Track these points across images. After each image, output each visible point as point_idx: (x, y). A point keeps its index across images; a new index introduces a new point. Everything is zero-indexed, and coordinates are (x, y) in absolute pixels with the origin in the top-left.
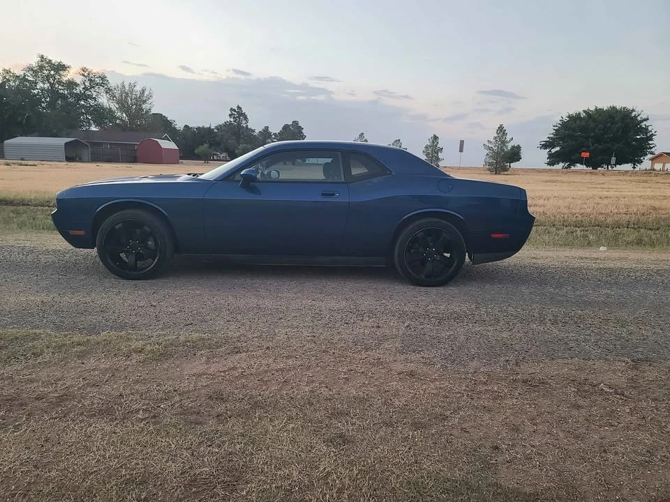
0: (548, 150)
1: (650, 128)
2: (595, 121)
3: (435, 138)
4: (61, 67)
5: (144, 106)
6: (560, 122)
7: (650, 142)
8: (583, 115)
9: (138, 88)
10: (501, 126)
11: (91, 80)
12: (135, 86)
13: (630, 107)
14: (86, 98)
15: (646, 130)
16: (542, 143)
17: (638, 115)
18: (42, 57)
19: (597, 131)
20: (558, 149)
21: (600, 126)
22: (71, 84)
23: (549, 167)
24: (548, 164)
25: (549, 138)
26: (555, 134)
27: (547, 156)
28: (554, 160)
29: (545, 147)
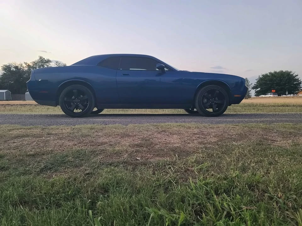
0: (255, 90)
1: (299, 79)
2: (275, 77)
4: (49, 61)
6: (258, 78)
7: (301, 85)
8: (268, 74)
13: (289, 71)
15: (298, 80)
16: (252, 87)
17: (294, 74)
18: (41, 57)
19: (277, 81)
20: (259, 89)
21: (278, 79)
23: (256, 97)
24: (255, 95)
25: (255, 85)
26: (257, 83)
27: (255, 92)
28: (258, 94)
29: (253, 88)
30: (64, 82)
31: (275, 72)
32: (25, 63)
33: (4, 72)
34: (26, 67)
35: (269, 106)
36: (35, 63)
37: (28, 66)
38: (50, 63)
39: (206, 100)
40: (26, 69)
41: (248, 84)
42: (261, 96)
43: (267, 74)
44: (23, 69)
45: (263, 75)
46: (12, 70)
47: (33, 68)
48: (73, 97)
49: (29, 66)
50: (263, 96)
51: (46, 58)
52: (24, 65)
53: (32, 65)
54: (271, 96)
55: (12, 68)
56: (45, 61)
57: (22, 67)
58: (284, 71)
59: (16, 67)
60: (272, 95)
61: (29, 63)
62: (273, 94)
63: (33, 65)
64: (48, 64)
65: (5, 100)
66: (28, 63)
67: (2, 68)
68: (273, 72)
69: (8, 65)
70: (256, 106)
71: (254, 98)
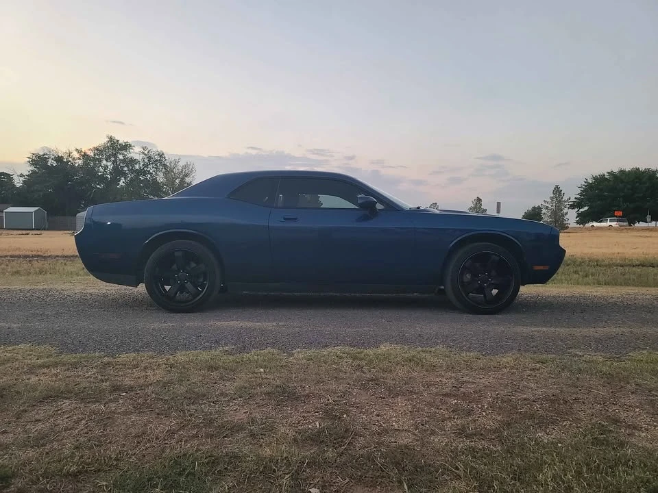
0: (576, 210)
2: (622, 182)
3: (479, 200)
4: (127, 146)
5: (187, 179)
6: (584, 184)
8: (607, 176)
9: (181, 164)
10: (557, 186)
11: (149, 158)
12: (179, 162)
13: (654, 168)
14: (145, 173)
16: (570, 203)
18: (111, 138)
19: (626, 190)
20: (586, 208)
21: (629, 186)
22: (133, 161)
23: (578, 225)
24: (577, 222)
25: (575, 198)
26: (581, 194)
27: (576, 215)
28: (583, 219)
29: (573, 207)
30: (154, 236)
31: (622, 172)
32: (77, 150)
33: (32, 168)
34: (79, 159)
35: (609, 266)
36: (98, 150)
37: (83, 156)
38: (131, 150)
39: (468, 276)
40: (79, 162)
41: (562, 198)
42: (591, 224)
43: (604, 175)
44: (72, 162)
45: (594, 178)
46: (49, 164)
47: (94, 159)
48: (175, 267)
49: (85, 156)
50: (595, 224)
51: (122, 139)
52: (76, 155)
53: (92, 155)
54: (613, 224)
55: (50, 160)
56: (119, 146)
57: (70, 159)
58: (642, 168)
59: (59, 159)
60: (615, 223)
61: (87, 151)
62: (618, 221)
63: (95, 155)
64: (125, 153)
65: (33, 229)
66: (83, 150)
67: (28, 159)
68: (616, 170)
69: (41, 153)
70: (580, 264)
71: (575, 230)
